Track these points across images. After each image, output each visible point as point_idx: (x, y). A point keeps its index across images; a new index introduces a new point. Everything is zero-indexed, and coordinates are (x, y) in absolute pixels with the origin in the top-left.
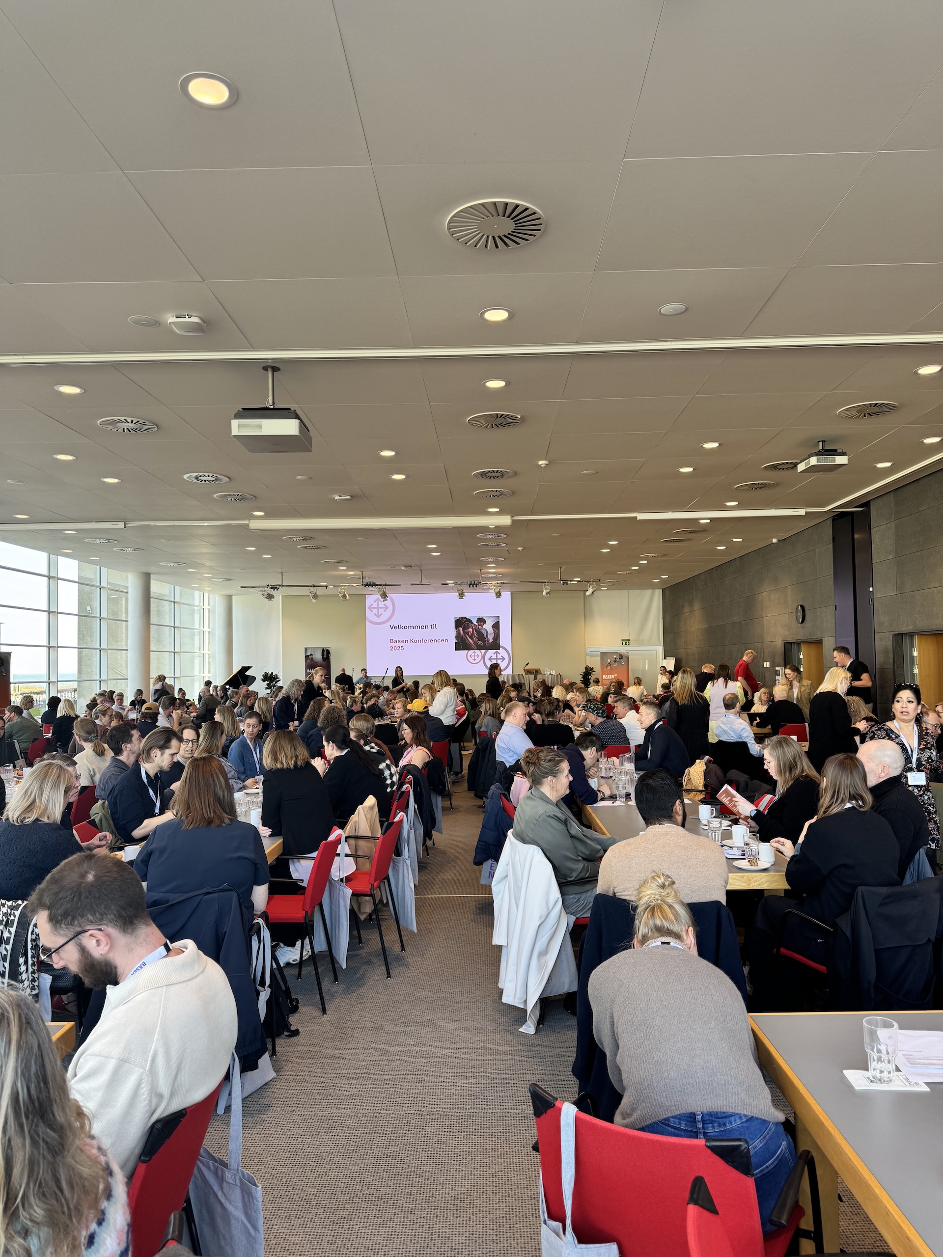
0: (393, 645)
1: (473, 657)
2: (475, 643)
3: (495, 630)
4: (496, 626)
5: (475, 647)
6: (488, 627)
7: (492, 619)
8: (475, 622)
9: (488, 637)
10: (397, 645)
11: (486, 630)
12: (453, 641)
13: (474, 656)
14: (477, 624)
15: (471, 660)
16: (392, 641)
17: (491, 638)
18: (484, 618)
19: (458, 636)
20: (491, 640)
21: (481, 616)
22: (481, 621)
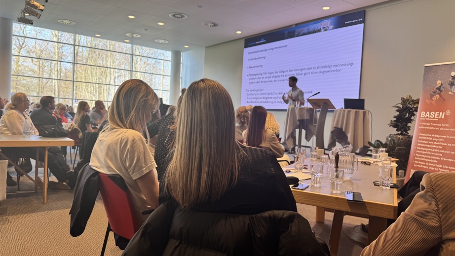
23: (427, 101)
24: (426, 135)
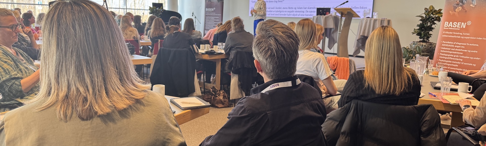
23: (450, 12)
24: (449, 43)
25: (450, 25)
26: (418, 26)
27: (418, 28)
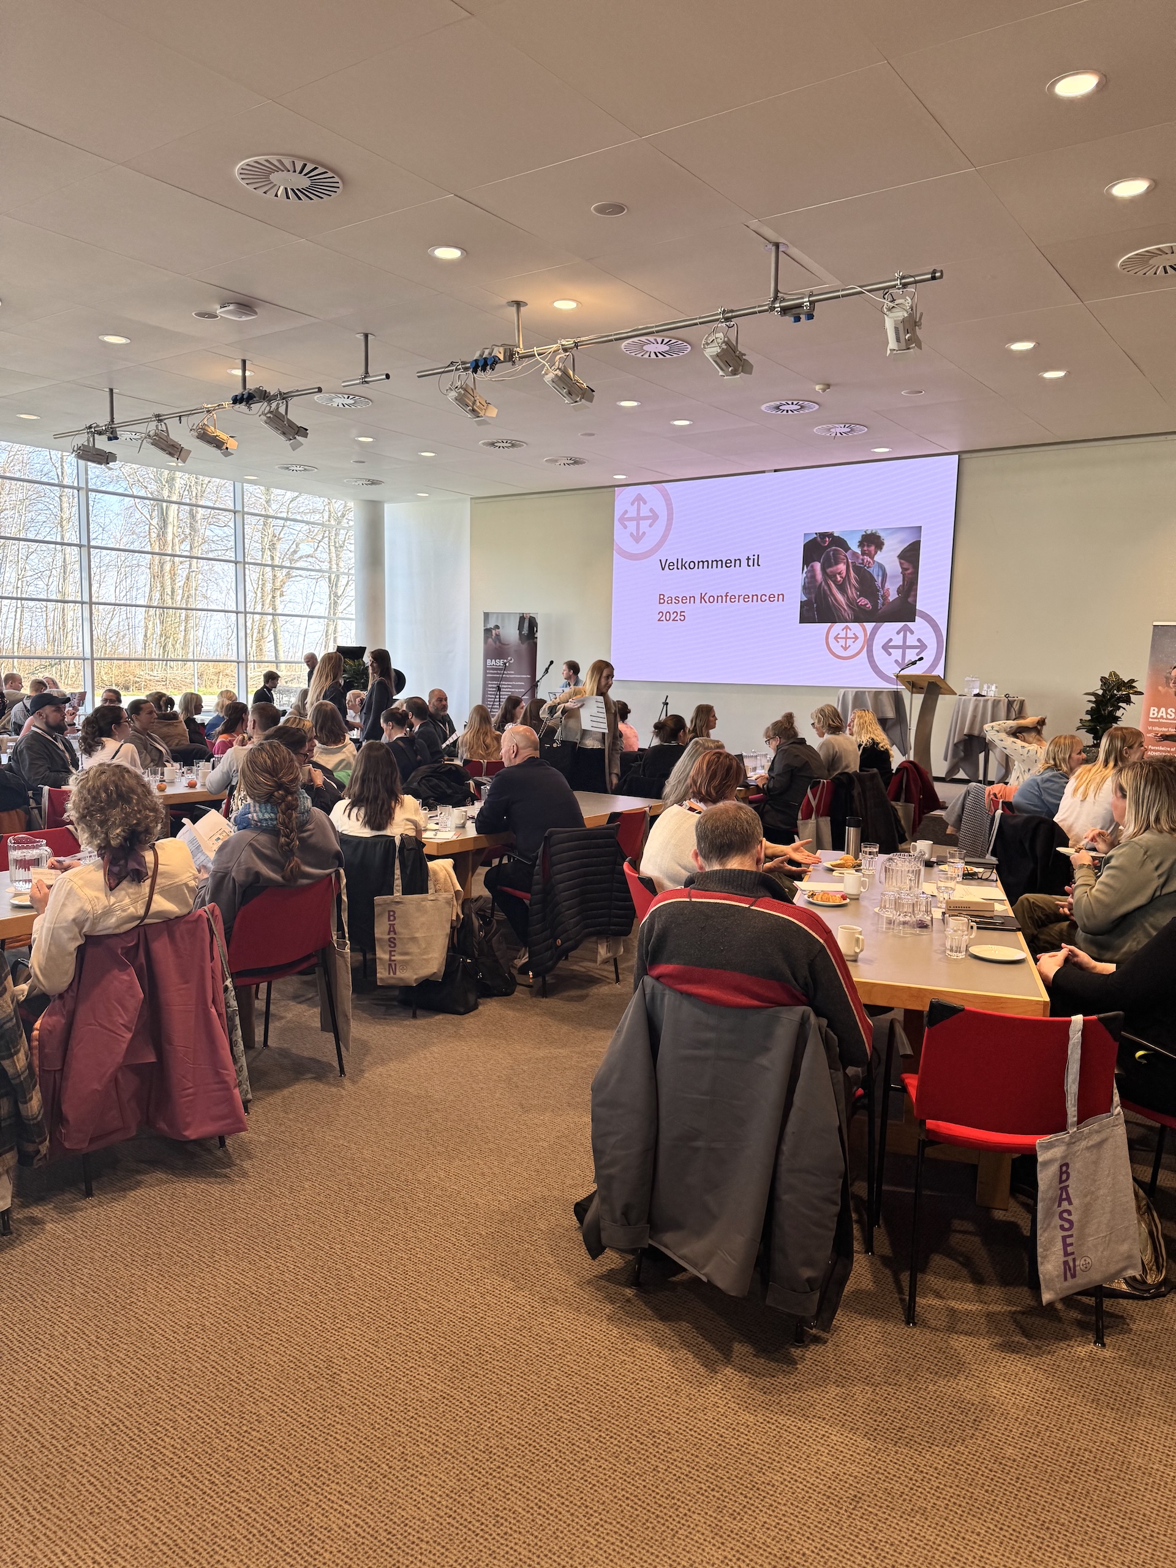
0: (665, 608)
1: (842, 642)
2: (851, 603)
3: (906, 565)
4: (911, 555)
5: (848, 613)
6: (888, 558)
7: (901, 536)
8: (854, 546)
9: (887, 586)
10: (672, 608)
11: (881, 567)
12: (796, 597)
13: (846, 638)
14: (859, 551)
15: (837, 648)
16: (661, 599)
17: (892, 590)
18: (882, 534)
19: (810, 586)
20: (893, 596)
21: (870, 528)
22: (872, 541)
25: (1160, 714)
26: (1088, 713)
27: (1089, 717)
